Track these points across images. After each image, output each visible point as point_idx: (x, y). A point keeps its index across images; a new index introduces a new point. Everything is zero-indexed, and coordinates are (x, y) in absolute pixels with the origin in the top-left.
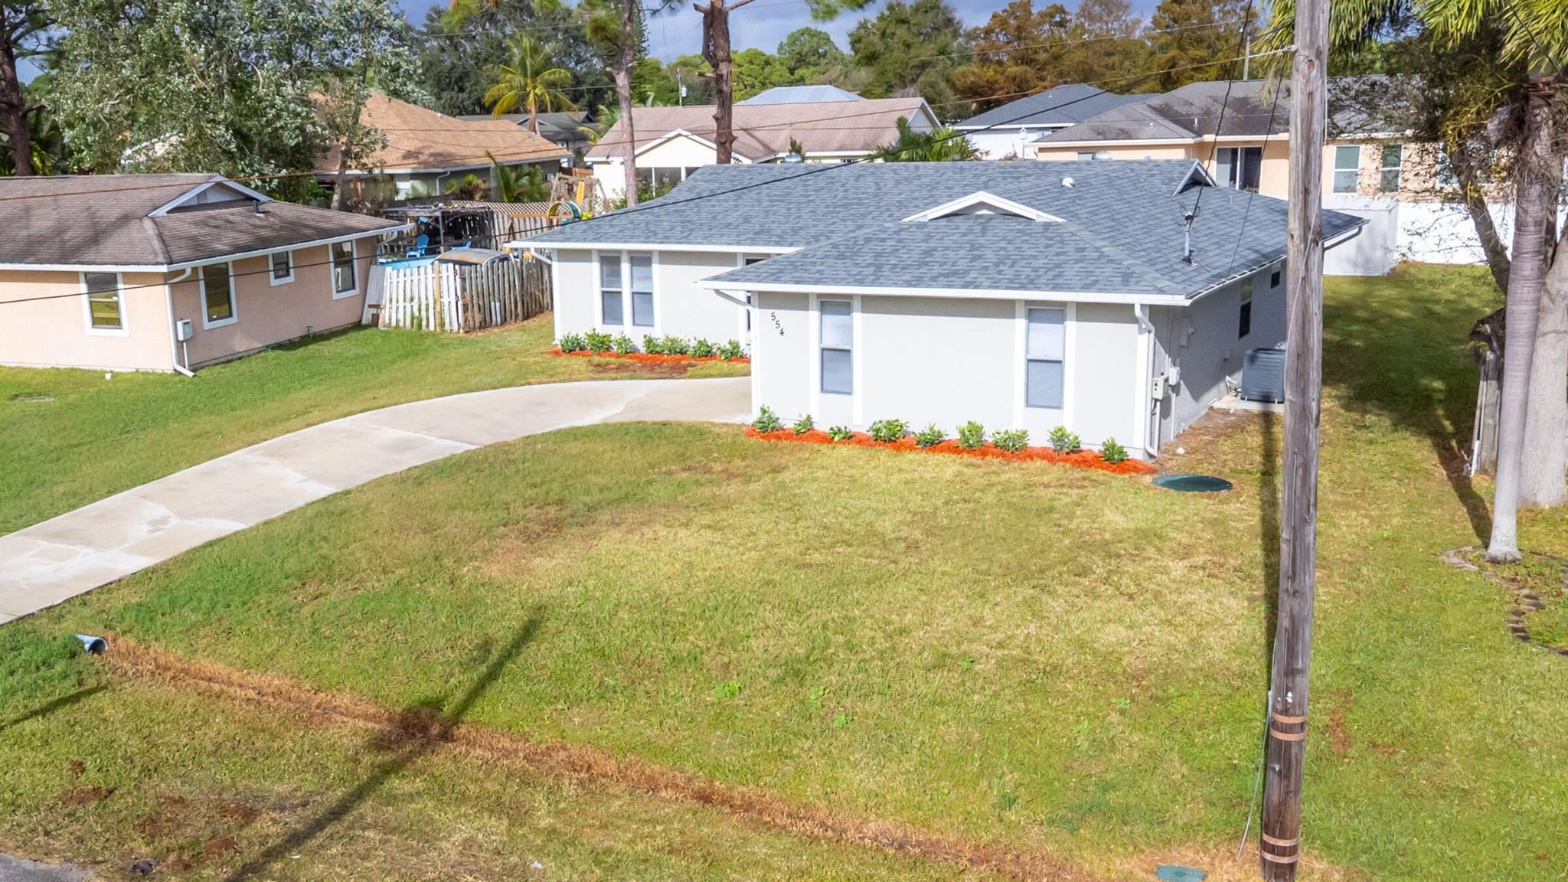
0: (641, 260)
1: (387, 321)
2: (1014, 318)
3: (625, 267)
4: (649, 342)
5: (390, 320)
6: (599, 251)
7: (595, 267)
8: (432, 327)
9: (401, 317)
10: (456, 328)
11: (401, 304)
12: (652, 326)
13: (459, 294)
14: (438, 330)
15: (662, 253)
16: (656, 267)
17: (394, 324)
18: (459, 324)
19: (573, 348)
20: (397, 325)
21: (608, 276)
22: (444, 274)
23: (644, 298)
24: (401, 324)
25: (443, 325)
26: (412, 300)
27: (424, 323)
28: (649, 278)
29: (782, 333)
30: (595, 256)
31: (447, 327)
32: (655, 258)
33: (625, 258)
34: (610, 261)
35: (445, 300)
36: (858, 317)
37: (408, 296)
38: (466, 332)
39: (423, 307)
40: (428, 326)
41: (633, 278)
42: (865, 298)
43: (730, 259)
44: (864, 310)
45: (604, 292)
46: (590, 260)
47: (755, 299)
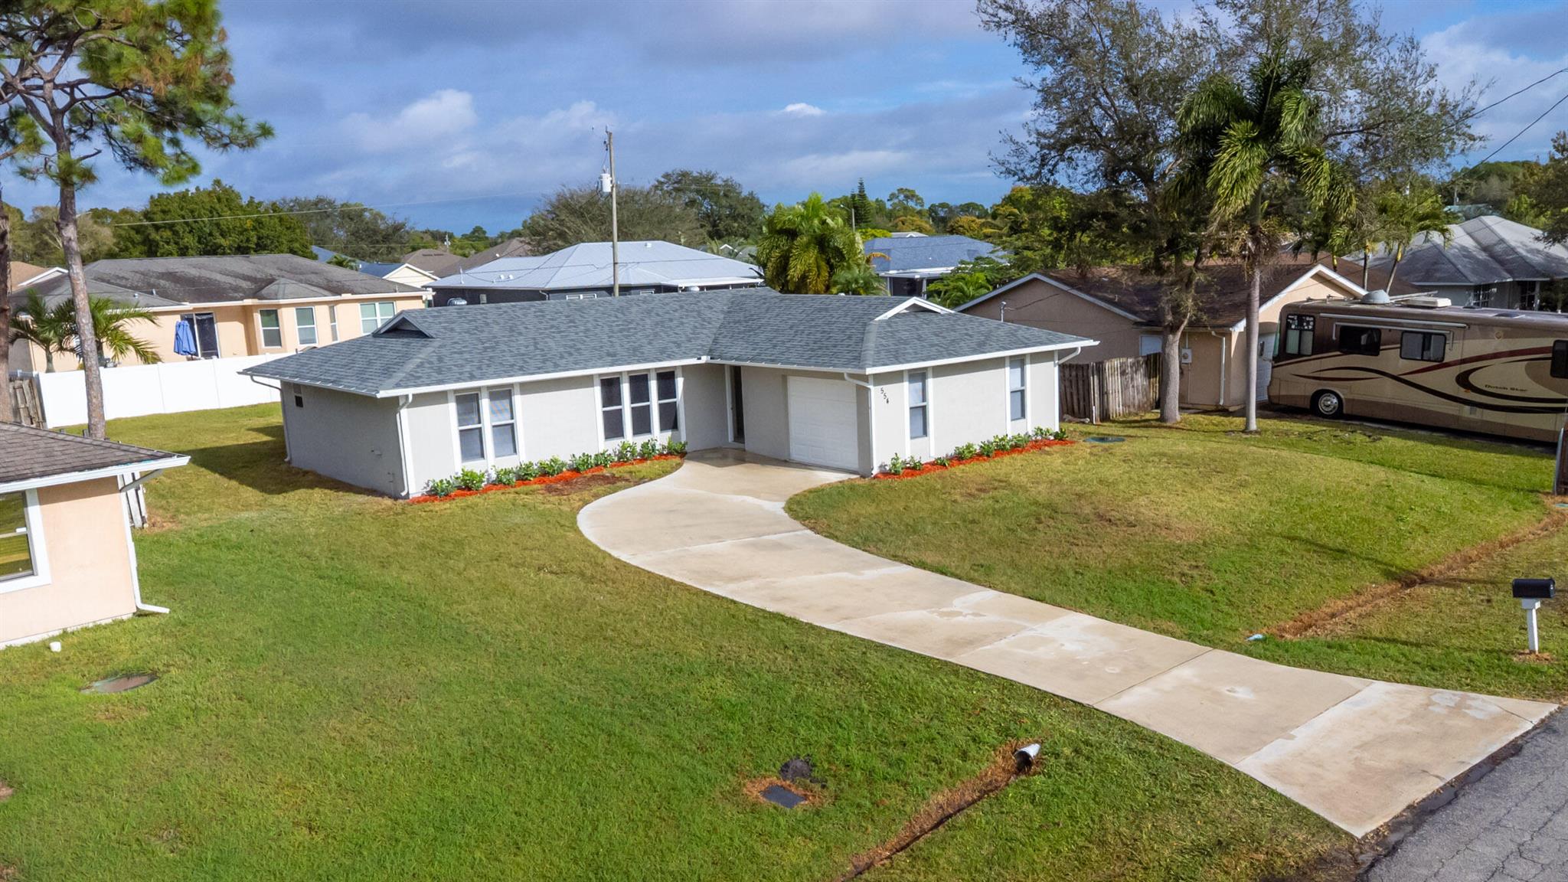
0: (502, 394)
2: (1005, 367)
3: (485, 403)
6: (455, 391)
7: (452, 407)
12: (518, 452)
15: (522, 384)
16: (518, 399)
21: (463, 415)
23: (507, 433)
28: (511, 409)
29: (888, 402)
30: (451, 397)
32: (517, 389)
33: (484, 394)
34: (468, 402)
36: (931, 382)
41: (493, 412)
42: (935, 368)
43: (585, 382)
44: (935, 376)
45: (461, 431)
46: (446, 401)
47: (871, 380)
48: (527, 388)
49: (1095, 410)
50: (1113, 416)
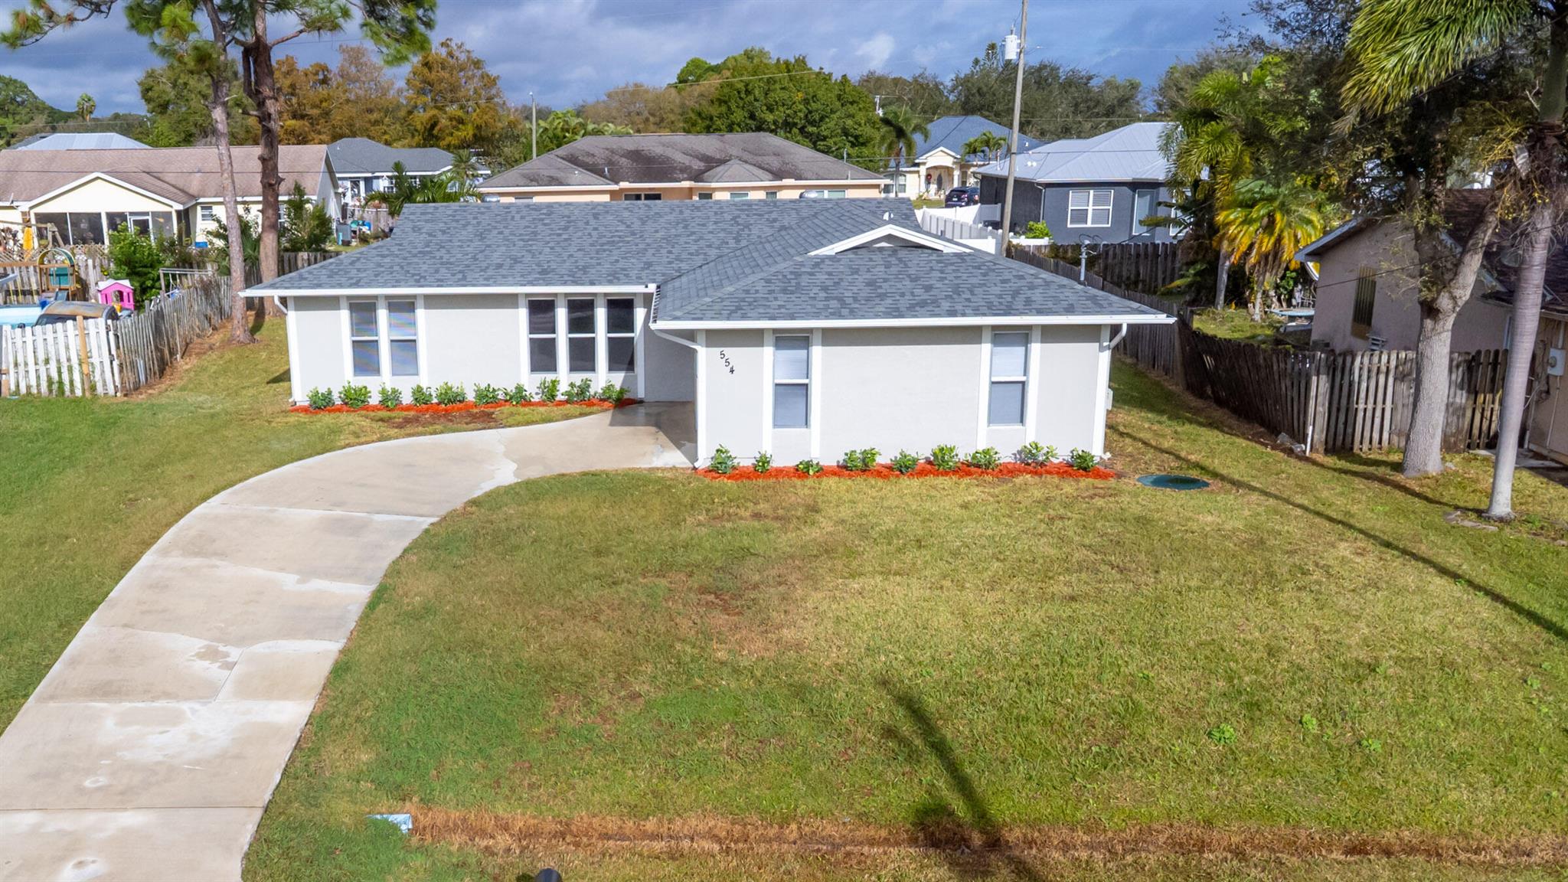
0: (403, 306)
1: (13, 388)
2: (980, 343)
3: (382, 314)
4: (418, 391)
5: (18, 386)
6: (349, 297)
7: (344, 315)
8: (79, 392)
9: (33, 383)
10: (111, 391)
11: (32, 368)
12: (417, 374)
13: (114, 352)
14: (88, 394)
15: (427, 297)
16: (421, 313)
17: (23, 390)
18: (116, 387)
19: (321, 404)
20: (29, 393)
21: (357, 324)
22: (92, 331)
23: (406, 348)
24: (34, 391)
25: (93, 388)
26: (47, 361)
27: (67, 388)
28: (413, 324)
29: (732, 371)
30: (344, 303)
31: (100, 390)
32: (420, 302)
33: (381, 303)
34: (363, 311)
35: (95, 360)
36: (817, 351)
37: (41, 357)
38: (126, 395)
39: (65, 370)
40: (72, 391)
41: (390, 325)
42: (825, 331)
43: (508, 301)
44: (825, 343)
45: (354, 342)
46: (338, 308)
47: (701, 338)
48: (432, 301)
49: (1316, 431)
50: (1362, 449)
